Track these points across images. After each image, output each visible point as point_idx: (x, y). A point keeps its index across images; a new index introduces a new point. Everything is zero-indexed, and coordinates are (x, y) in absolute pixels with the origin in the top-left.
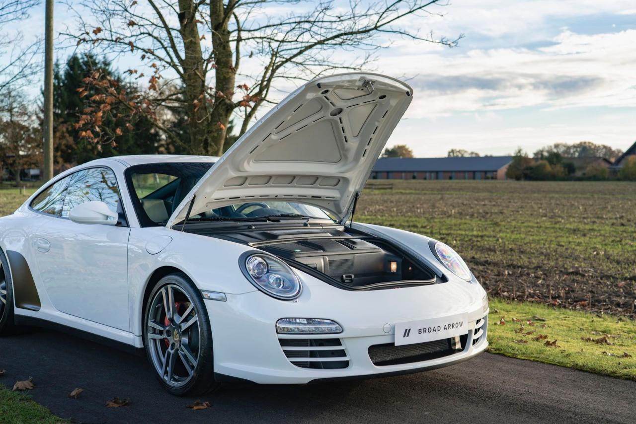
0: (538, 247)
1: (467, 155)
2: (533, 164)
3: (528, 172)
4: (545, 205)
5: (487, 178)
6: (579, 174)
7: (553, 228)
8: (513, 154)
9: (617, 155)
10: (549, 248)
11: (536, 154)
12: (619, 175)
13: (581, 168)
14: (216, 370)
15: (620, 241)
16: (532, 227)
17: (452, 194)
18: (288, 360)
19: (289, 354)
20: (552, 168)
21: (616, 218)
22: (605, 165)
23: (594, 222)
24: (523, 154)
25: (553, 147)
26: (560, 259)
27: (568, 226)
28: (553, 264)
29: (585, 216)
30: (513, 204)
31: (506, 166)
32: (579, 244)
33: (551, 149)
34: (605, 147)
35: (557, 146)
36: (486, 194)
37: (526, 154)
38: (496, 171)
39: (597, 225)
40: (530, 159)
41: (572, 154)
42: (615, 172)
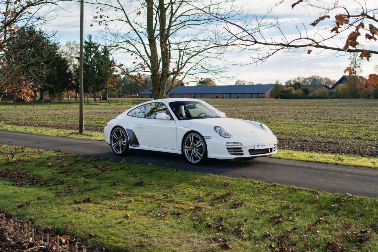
0: (289, 132)
1: (246, 84)
2: (285, 89)
3: (282, 94)
4: (292, 113)
5: (259, 97)
6: (311, 94)
7: (296, 124)
8: (274, 84)
9: (333, 83)
10: (294, 132)
11: (287, 83)
12: (334, 95)
13: (312, 91)
14: (208, 157)
15: (326, 129)
16: (286, 124)
17: (241, 107)
18: (229, 153)
19: (229, 151)
20: (296, 92)
21: (328, 119)
22: (325, 90)
23: (316, 121)
24: (279, 83)
25: (296, 79)
26: (299, 136)
27: (303, 123)
28: (296, 138)
29: (312, 118)
30: (275, 112)
31: (270, 90)
32: (308, 131)
33: (296, 80)
34: (326, 79)
35: (298, 78)
36: (260, 107)
37: (281, 83)
38: (264, 93)
39: (318, 122)
40: (283, 86)
41: (307, 83)
42: (331, 94)
